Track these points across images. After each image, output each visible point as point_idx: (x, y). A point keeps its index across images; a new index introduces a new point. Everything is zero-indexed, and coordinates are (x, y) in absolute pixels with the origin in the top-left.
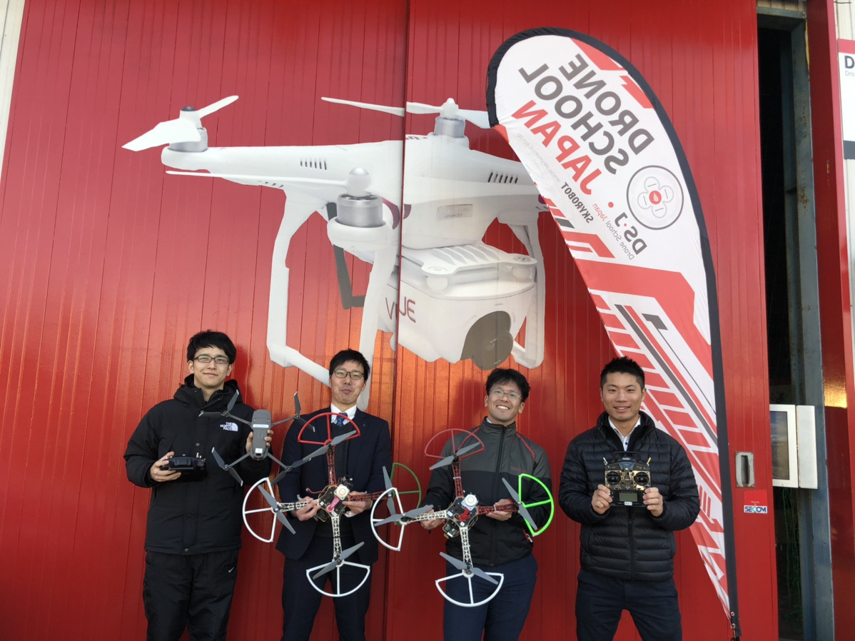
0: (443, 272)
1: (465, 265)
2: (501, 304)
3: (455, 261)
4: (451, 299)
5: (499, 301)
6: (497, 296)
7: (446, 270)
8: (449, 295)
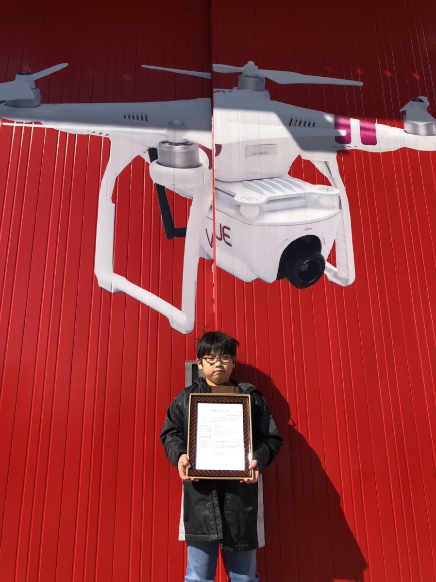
0: (254, 202)
1: (275, 195)
2: (311, 229)
3: (264, 191)
4: (263, 225)
5: (309, 226)
6: (306, 221)
7: (257, 200)
8: (261, 222)
